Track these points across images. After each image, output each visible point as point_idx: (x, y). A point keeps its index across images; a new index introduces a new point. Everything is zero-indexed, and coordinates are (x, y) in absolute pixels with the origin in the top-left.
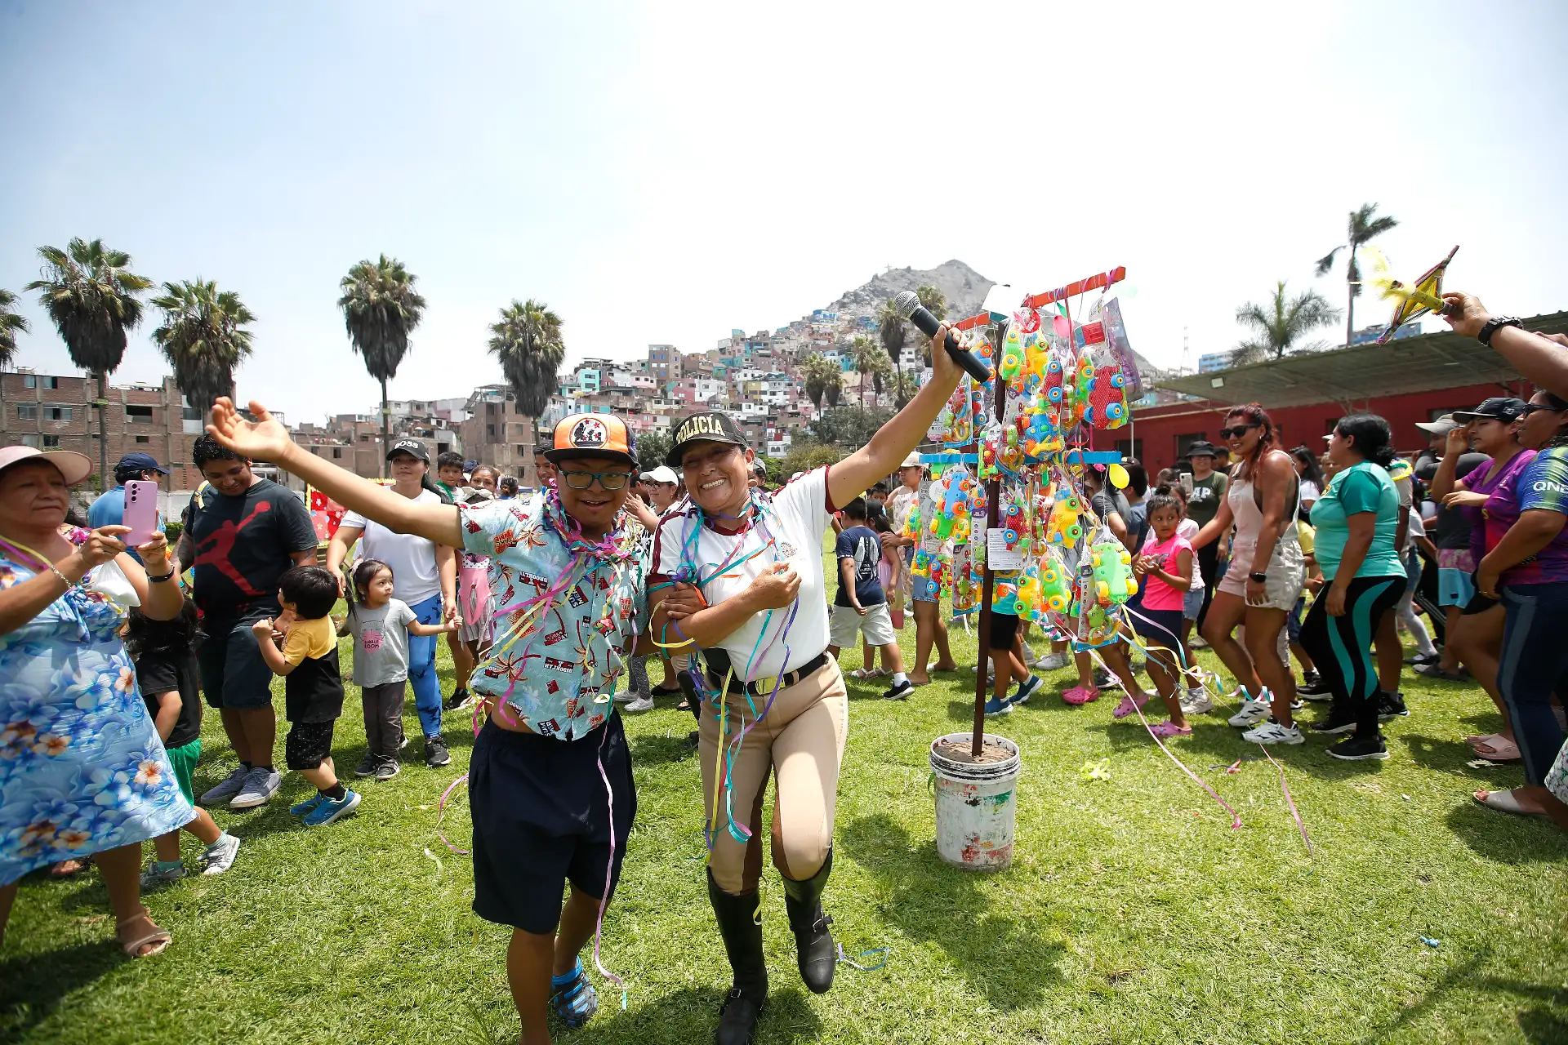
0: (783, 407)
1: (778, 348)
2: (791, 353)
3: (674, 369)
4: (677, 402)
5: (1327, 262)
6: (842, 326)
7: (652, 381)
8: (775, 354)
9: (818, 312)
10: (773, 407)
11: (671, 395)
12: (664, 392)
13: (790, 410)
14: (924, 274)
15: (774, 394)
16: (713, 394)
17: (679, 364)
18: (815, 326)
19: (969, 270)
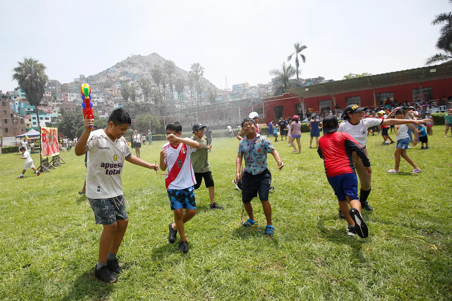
0: (103, 103)
1: (98, 82)
2: (103, 84)
3: (58, 89)
4: (61, 102)
5: (290, 58)
6: (118, 74)
7: (49, 94)
8: (97, 84)
9: (109, 69)
10: (98, 103)
11: (58, 99)
12: (55, 98)
13: (105, 104)
14: (145, 57)
15: (98, 98)
16: (75, 98)
17: (60, 87)
18: (108, 74)
19: (160, 56)
